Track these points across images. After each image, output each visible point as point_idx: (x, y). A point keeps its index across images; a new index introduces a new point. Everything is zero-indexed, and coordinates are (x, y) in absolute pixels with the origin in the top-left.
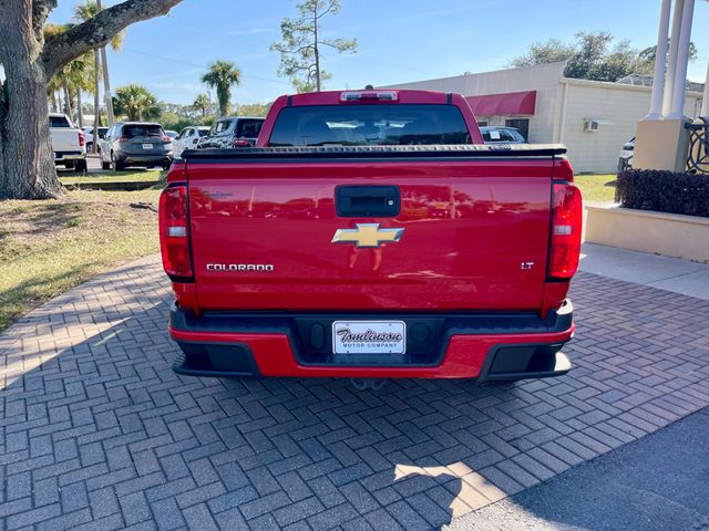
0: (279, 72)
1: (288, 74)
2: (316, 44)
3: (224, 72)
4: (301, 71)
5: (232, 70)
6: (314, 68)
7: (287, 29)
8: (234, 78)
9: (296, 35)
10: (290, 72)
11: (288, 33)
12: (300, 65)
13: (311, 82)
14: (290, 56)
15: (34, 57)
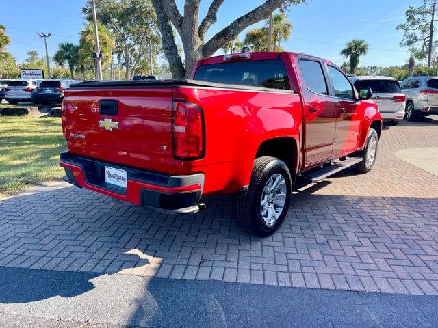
0: (401, 44)
1: (408, 44)
2: (432, 22)
3: (356, 47)
4: (419, 42)
5: (363, 45)
6: (428, 39)
7: (410, 14)
8: (363, 50)
9: (417, 17)
10: (409, 43)
11: (411, 17)
12: (418, 38)
13: (425, 49)
14: (411, 32)
15: (196, 48)
